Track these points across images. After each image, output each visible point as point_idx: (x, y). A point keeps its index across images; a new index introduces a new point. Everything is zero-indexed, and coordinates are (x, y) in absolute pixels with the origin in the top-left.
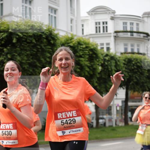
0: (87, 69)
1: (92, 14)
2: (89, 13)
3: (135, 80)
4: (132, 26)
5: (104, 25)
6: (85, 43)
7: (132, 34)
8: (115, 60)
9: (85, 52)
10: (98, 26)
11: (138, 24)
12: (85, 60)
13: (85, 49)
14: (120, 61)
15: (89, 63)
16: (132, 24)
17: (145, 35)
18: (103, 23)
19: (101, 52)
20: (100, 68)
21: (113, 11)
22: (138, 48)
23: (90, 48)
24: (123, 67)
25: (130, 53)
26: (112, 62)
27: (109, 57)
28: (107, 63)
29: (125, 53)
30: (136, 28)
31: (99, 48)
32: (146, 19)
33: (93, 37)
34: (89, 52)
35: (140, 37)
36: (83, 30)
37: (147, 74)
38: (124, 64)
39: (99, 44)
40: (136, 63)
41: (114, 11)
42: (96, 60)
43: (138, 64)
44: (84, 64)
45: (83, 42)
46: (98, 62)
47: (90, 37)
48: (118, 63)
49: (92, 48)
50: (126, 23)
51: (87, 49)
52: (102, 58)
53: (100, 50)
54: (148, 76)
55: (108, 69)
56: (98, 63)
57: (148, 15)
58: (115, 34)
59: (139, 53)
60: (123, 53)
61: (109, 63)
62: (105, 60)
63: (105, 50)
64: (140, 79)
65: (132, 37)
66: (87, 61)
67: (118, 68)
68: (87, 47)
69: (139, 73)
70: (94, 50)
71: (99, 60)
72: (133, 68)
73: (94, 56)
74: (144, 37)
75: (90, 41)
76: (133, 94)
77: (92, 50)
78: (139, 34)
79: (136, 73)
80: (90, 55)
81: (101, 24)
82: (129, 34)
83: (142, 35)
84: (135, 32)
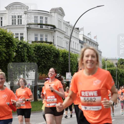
0: (4, 55)
1: (9, 9)
2: (7, 8)
3: (43, 64)
4: (41, 20)
5: (19, 19)
6: (3, 33)
7: (41, 26)
8: (27, 48)
9: (2, 41)
10: (14, 19)
11: (46, 18)
12: (2, 47)
13: (3, 38)
14: (31, 48)
15: (5, 50)
16: (41, 18)
17: (52, 27)
18: (18, 17)
19: (16, 41)
20: (15, 54)
21: (26, 7)
22: (46, 37)
23: (6, 37)
24: (34, 53)
25: (39, 42)
26: (25, 49)
27: (22, 45)
28: (21, 49)
29: (35, 42)
30: (45, 21)
31: (14, 37)
32: (53, 14)
33: (9, 28)
34: (6, 41)
35: (48, 29)
36: (2, 22)
37: (53, 60)
38: (34, 51)
39: (14, 34)
40: (44, 50)
41: (28, 6)
42: (12, 47)
43: (46, 51)
44: (2, 50)
45: (1, 32)
46: (13, 48)
47: (7, 28)
48: (30, 50)
49: (9, 37)
50: (37, 17)
51: (5, 38)
52: (17, 46)
53: (15, 39)
54: (53, 61)
55: (21, 54)
56: (13, 50)
57: (55, 10)
58: (28, 26)
59: (46, 42)
60: (34, 42)
61: (23, 49)
62: (19, 47)
63: (19, 39)
64: (47, 63)
65: (41, 28)
66: (4, 48)
67: (29, 54)
68: (4, 36)
69: (46, 58)
70: (10, 39)
71: (14, 48)
72: (41, 54)
73: (11, 44)
74: (51, 28)
75: (7, 31)
76: (41, 75)
77: (8, 39)
78: (47, 26)
79: (44, 58)
80: (7, 43)
81: (17, 17)
82: (39, 26)
83: (50, 27)
84: (44, 25)
